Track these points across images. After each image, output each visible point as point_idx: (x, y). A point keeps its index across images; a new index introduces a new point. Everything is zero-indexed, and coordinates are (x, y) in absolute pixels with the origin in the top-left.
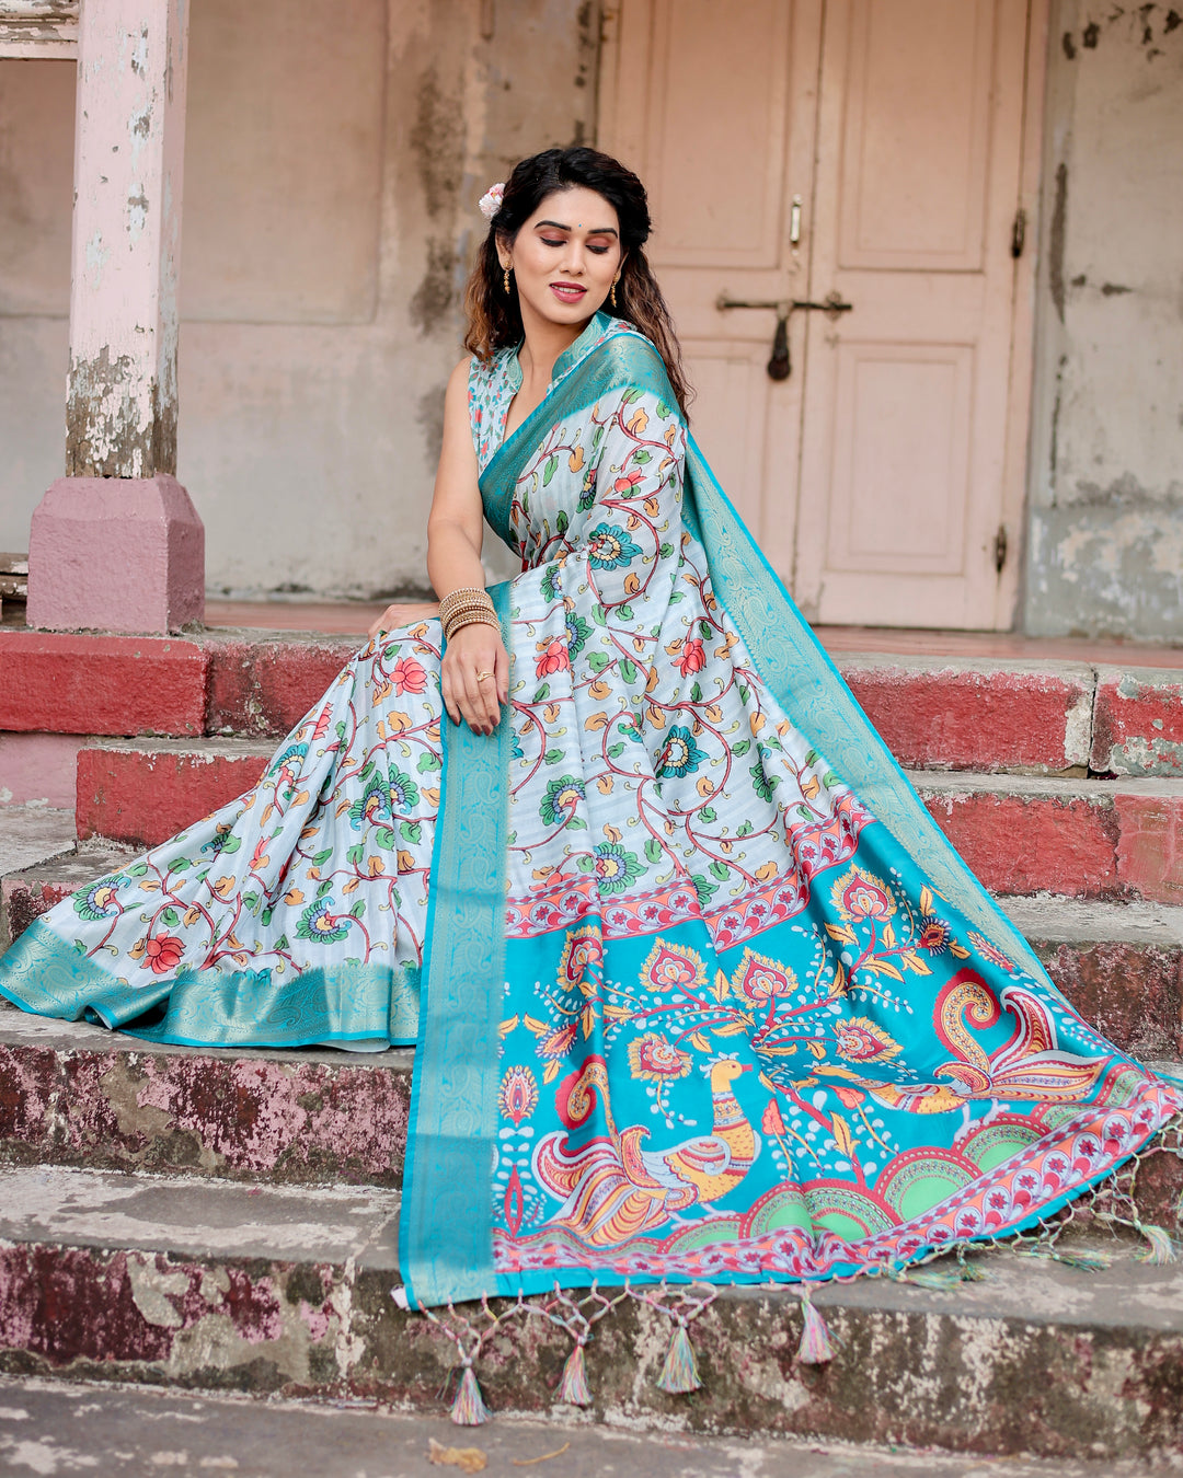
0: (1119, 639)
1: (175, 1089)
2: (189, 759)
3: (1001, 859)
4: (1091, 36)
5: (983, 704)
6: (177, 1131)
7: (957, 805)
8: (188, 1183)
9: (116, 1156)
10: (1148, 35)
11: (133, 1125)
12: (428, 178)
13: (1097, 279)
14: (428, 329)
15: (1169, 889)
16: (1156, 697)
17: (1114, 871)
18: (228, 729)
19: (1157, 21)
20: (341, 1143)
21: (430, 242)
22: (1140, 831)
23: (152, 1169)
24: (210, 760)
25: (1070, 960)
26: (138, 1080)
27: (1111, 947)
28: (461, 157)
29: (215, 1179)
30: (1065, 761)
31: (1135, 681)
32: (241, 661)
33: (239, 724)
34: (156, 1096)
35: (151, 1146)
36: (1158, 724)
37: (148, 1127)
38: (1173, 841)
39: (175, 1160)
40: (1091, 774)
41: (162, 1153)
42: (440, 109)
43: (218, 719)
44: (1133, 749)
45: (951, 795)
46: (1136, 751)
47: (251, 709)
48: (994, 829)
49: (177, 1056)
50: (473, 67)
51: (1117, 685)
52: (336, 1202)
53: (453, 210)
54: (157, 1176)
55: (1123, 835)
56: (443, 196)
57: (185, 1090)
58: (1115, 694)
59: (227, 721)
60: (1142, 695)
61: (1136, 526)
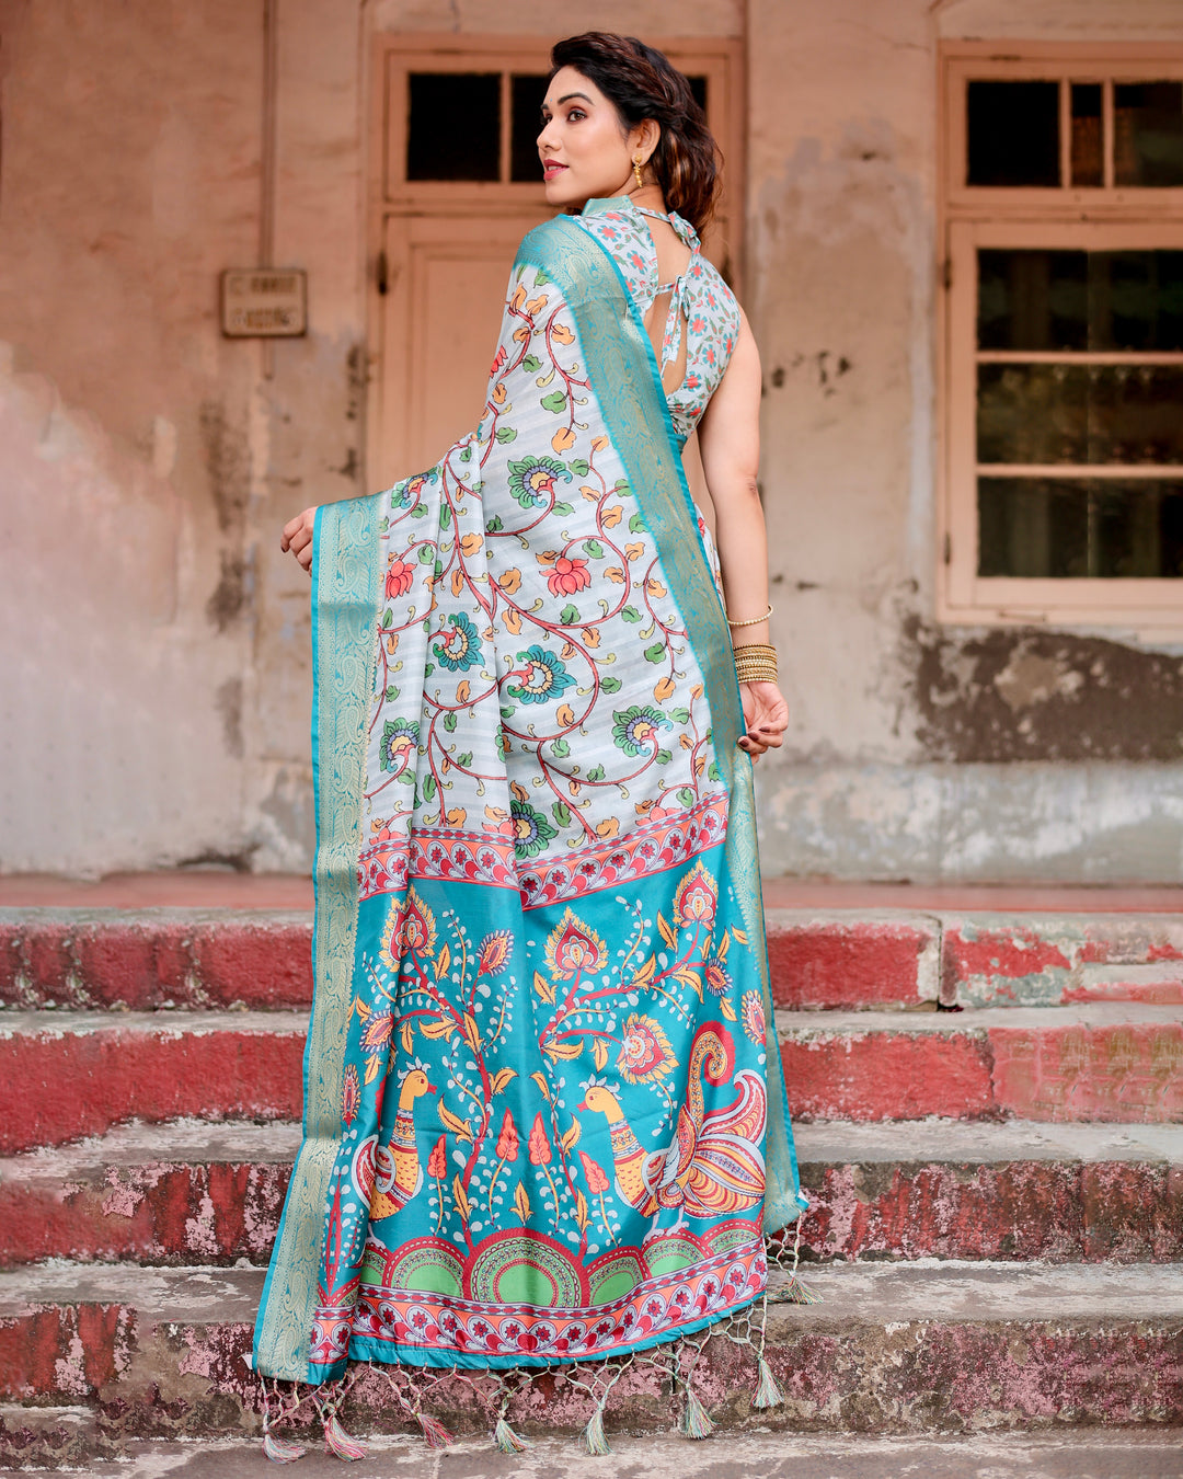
0: (825, 879)
1: (214, 1356)
2: (158, 1037)
3: (894, 1089)
4: (778, 378)
5: (847, 951)
6: (218, 1396)
7: (855, 1044)
8: (231, 1445)
9: (159, 1424)
10: (824, 377)
11: (174, 1393)
12: (219, 498)
13: (792, 577)
14: (222, 627)
15: (1039, 1108)
16: (992, 939)
17: (991, 1095)
18: (170, 1004)
19: (831, 365)
20: (376, 1395)
21: (223, 553)
22: (1011, 1059)
23: (194, 1433)
24: (178, 1036)
25: (988, 1179)
26: (178, 1349)
27: (1022, 1165)
28: (248, 479)
29: (255, 1439)
30: (918, 998)
31: (972, 926)
32: (181, 940)
33: (180, 998)
34: (196, 1364)
35: (193, 1412)
36: (995, 962)
37: (189, 1394)
38: (1039, 1065)
39: (217, 1423)
40: (941, 1008)
41: (203, 1418)
42: (228, 439)
43: (160, 994)
44: (975, 985)
45: (849, 1035)
46: (977, 986)
47: (191, 984)
48: (887, 1063)
49: (215, 1325)
50: (256, 403)
51: (959, 930)
52: (377, 1453)
53: (242, 525)
54: (199, 1440)
55: (997, 1063)
56: (233, 513)
57: (225, 1356)
58: (957, 938)
59: (169, 996)
60: (980, 938)
61: (834, 781)
